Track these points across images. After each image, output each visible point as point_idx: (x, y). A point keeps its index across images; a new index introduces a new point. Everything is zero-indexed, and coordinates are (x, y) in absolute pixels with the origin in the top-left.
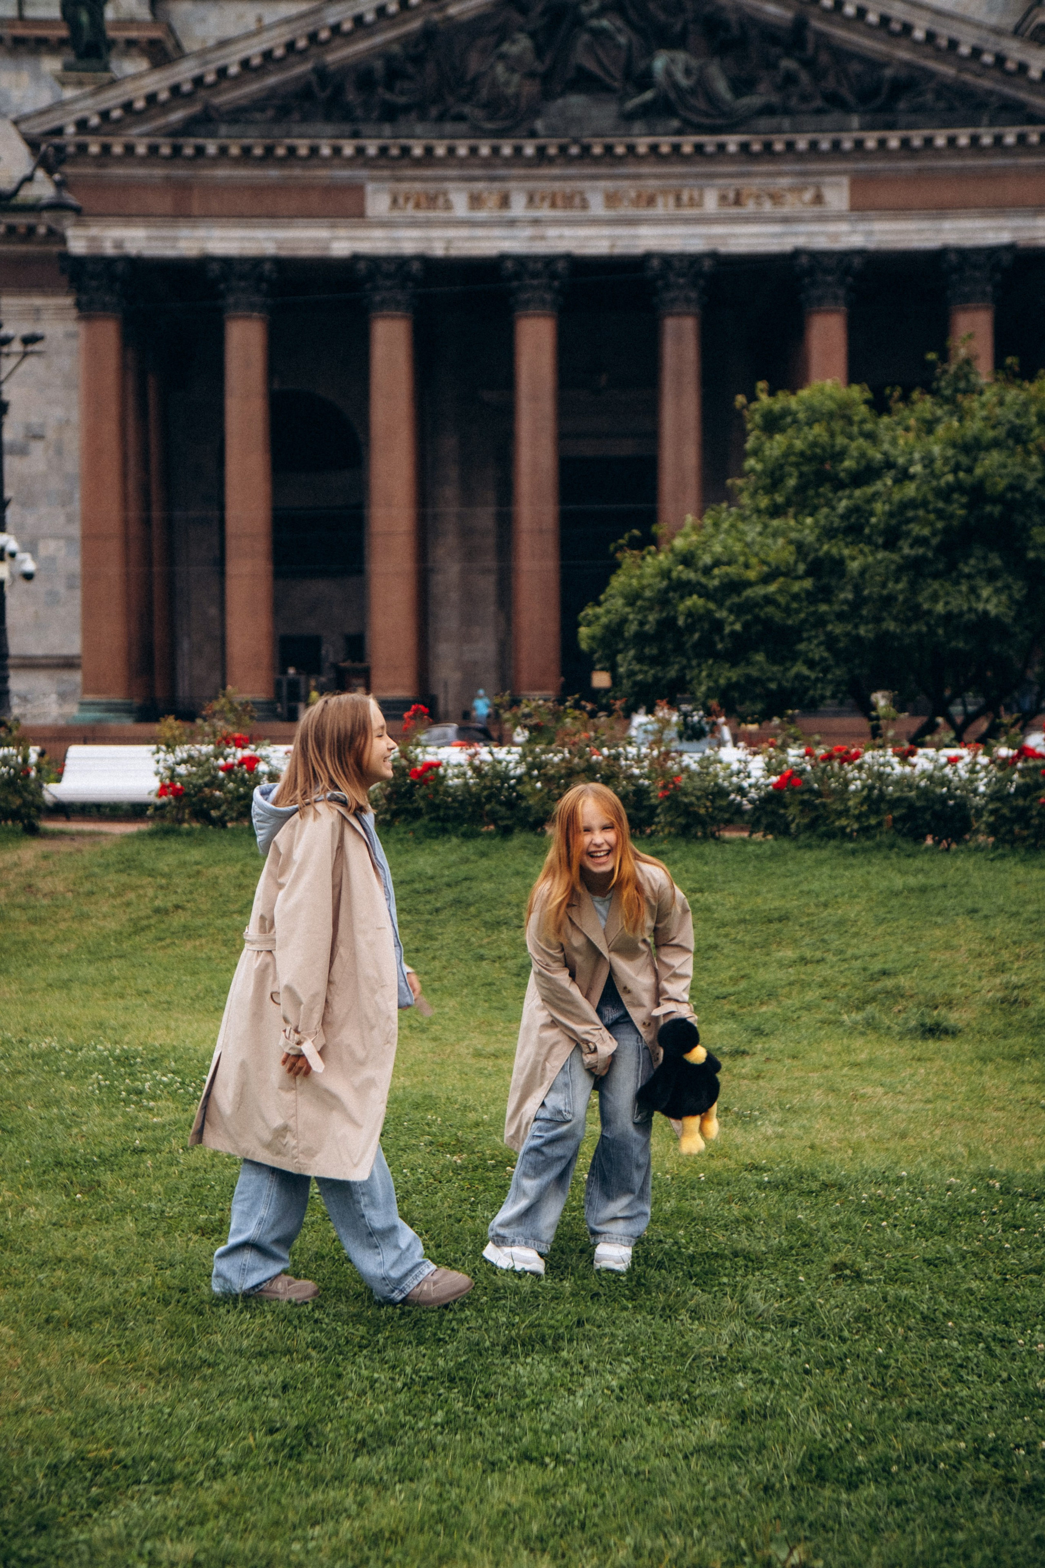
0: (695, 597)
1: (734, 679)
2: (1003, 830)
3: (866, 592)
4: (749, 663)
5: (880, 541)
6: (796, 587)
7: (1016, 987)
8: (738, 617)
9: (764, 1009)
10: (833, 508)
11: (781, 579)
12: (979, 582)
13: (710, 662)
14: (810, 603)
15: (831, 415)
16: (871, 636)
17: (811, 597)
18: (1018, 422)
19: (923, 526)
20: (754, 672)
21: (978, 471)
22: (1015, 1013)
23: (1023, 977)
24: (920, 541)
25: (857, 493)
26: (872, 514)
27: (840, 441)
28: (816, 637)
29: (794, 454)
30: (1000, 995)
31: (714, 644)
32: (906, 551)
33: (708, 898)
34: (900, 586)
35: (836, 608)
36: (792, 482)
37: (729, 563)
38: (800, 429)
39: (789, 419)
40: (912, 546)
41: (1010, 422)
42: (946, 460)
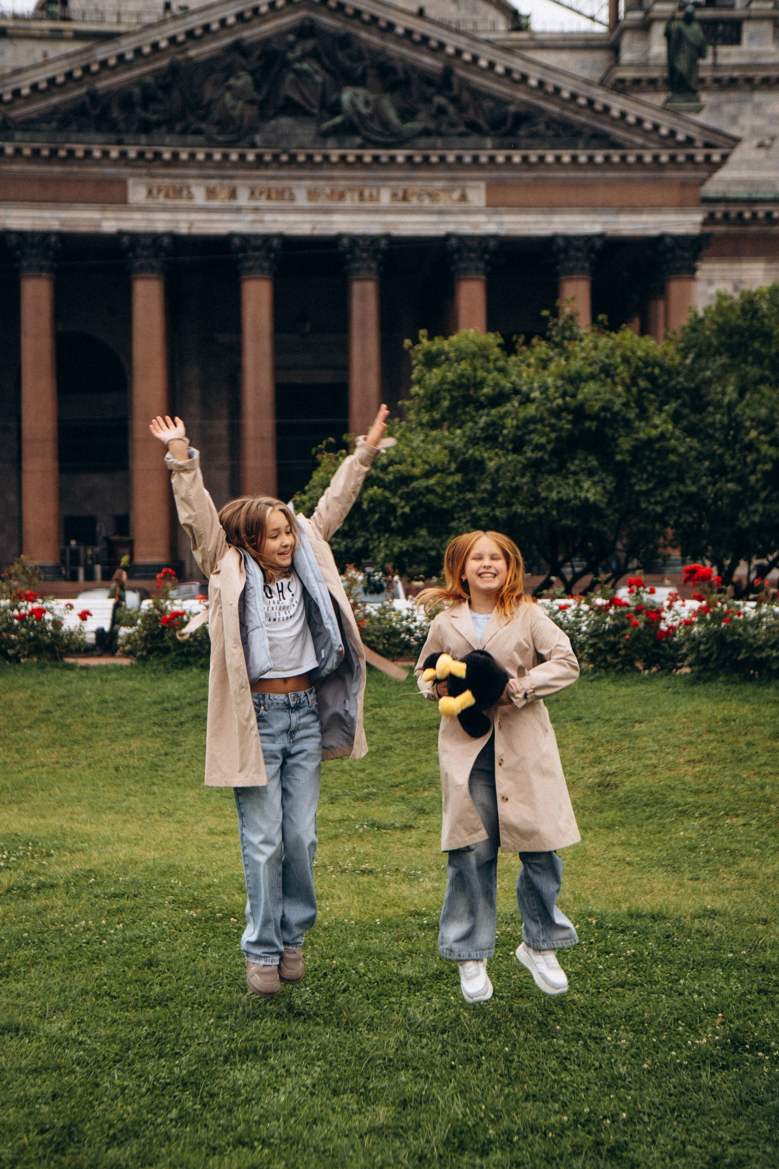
0: (375, 487)
1: (405, 548)
2: (599, 659)
3: (500, 484)
4: (415, 536)
5: (510, 447)
6: (449, 480)
7: (609, 774)
8: (407, 502)
9: (426, 794)
10: (476, 423)
11: (439, 475)
12: (582, 477)
13: (387, 535)
14: (460, 492)
15: (474, 355)
16: (504, 516)
17: (460, 488)
18: (607, 361)
19: (541, 436)
20: (419, 543)
21: (580, 397)
22: (608, 794)
23: (614, 767)
24: (538, 447)
25: (493, 412)
26: (504, 427)
27: (480, 374)
28: (464, 517)
29: (448, 383)
30: (597, 780)
31: (390, 522)
32: (529, 454)
33: (385, 712)
34: (525, 480)
35: (479, 495)
36: (446, 403)
37: (400, 463)
38: (451, 365)
39: (443, 357)
40: (533, 451)
41: (602, 361)
42: (557, 388)
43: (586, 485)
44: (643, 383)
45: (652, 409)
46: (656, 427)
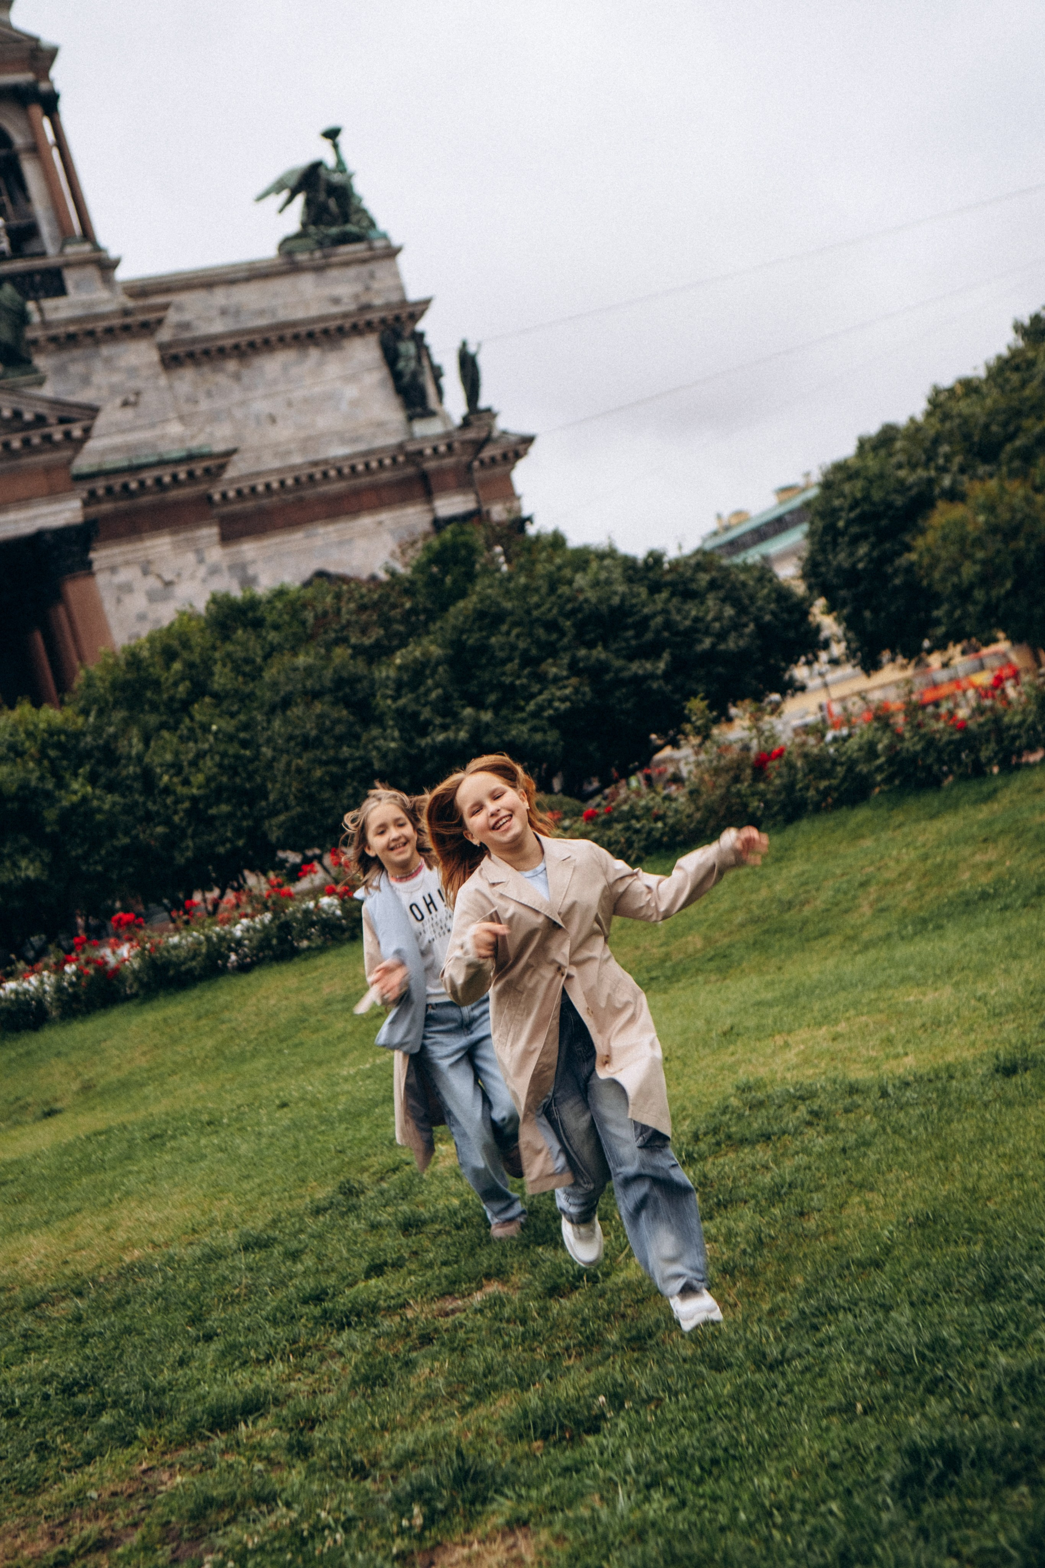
43: (23, 863)
44: (52, 753)
45: (67, 776)
46: (75, 793)
